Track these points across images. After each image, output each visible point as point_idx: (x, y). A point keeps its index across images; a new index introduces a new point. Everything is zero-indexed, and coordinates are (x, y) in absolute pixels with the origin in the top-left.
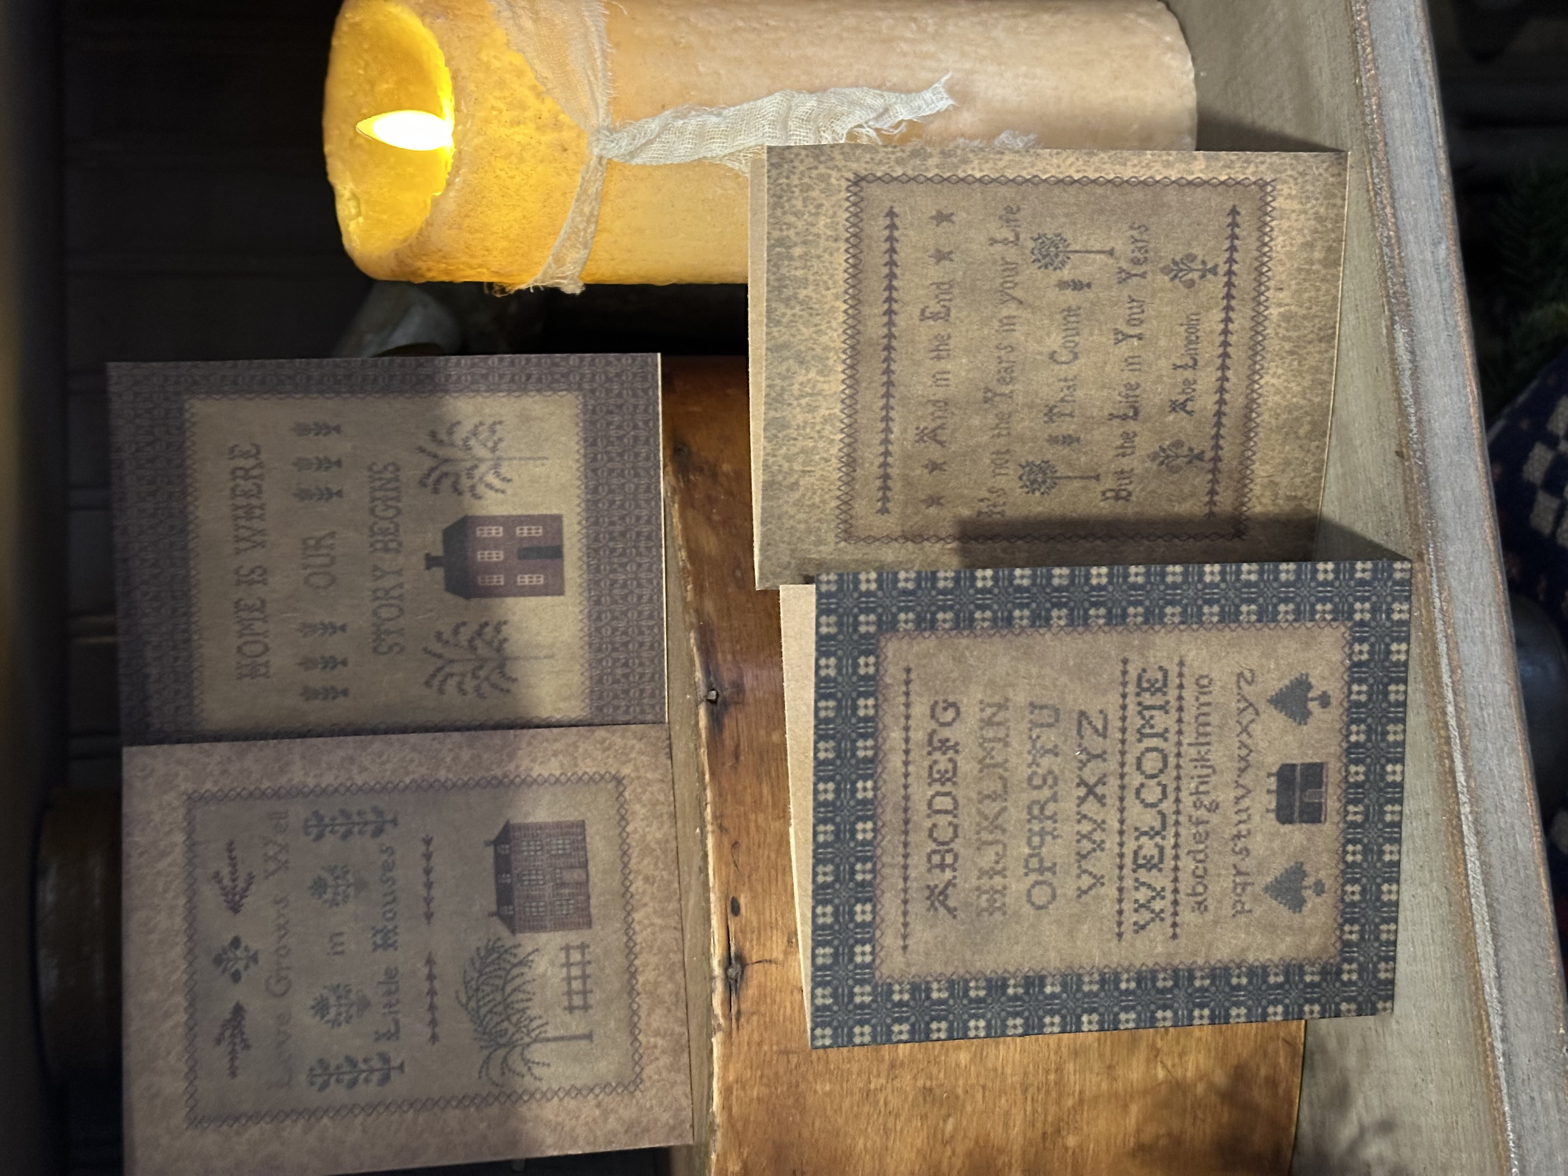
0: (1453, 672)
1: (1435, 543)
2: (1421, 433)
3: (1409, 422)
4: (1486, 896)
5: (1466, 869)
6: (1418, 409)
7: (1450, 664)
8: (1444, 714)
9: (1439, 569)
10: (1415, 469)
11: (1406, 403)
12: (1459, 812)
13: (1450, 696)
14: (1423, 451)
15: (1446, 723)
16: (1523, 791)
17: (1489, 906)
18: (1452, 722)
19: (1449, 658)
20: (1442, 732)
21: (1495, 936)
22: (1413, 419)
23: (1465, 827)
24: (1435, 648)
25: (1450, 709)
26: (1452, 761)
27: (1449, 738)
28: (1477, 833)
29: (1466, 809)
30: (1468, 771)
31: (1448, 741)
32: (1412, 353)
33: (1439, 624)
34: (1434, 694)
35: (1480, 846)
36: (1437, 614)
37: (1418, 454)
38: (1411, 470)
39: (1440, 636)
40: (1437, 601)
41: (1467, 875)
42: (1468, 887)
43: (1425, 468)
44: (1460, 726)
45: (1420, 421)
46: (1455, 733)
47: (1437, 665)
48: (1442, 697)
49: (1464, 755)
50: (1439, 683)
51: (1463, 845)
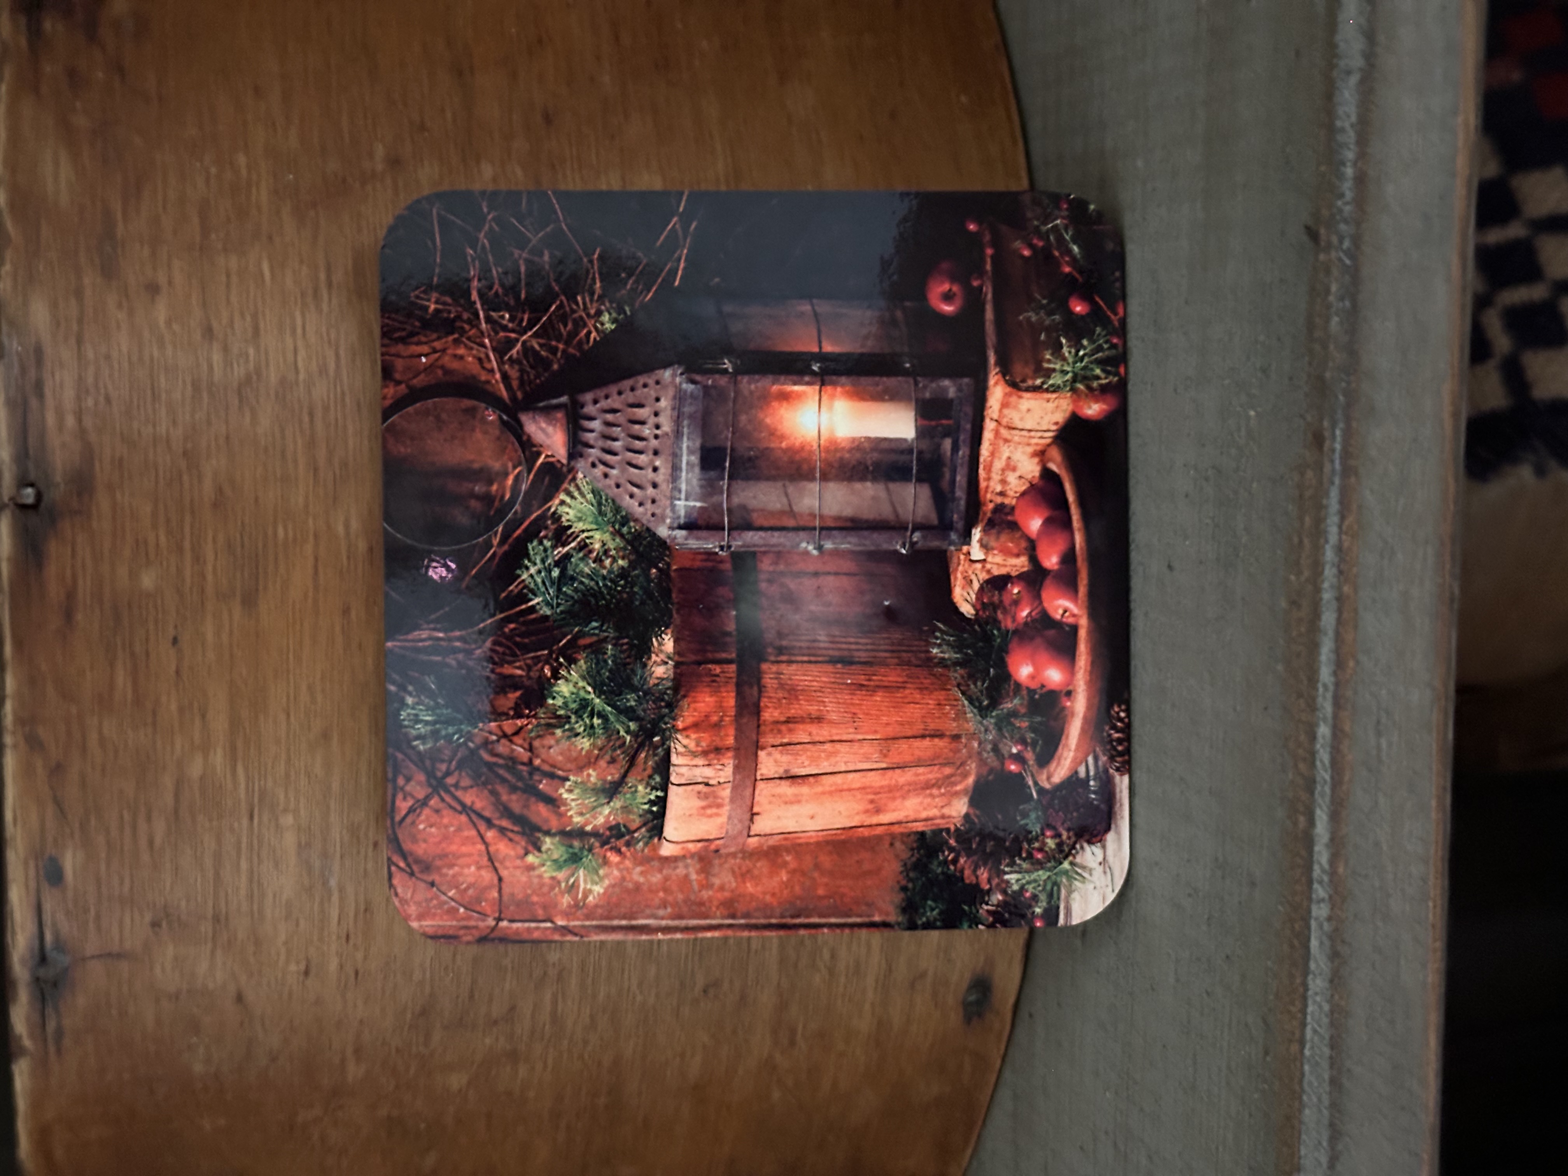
0: (1339, 665)
1: (1348, 419)
2: (1360, 202)
3: (1341, 177)
4: (1332, 1066)
5: (1304, 1012)
6: (1362, 155)
7: (1337, 651)
8: (1313, 737)
9: (1348, 471)
10: (1335, 272)
11: (1340, 138)
12: (1309, 911)
13: (1327, 707)
14: (1357, 240)
15: (1313, 754)
16: (1424, 880)
17: (1335, 1082)
18: (1324, 756)
19: (1339, 639)
20: (1302, 766)
21: (1335, 1134)
22: (1349, 171)
23: (1314, 943)
24: (1316, 614)
25: (1324, 731)
26: (1311, 822)
27: (1314, 782)
28: (1334, 954)
29: (1320, 911)
30: (1336, 843)
31: (1310, 784)
32: (1370, 35)
33: (1329, 572)
34: (1300, 695)
35: (1336, 980)
36: (1329, 554)
37: (1346, 244)
38: (1328, 272)
39: (1327, 596)
40: (1333, 530)
41: (1304, 1025)
42: (1302, 1043)
43: (1354, 274)
44: (1336, 764)
45: (1361, 180)
46: (1324, 774)
47: (1314, 647)
48: (1313, 706)
49: (1335, 817)
50: (1313, 679)
51: (1306, 972)
